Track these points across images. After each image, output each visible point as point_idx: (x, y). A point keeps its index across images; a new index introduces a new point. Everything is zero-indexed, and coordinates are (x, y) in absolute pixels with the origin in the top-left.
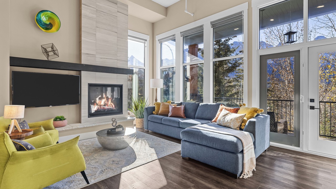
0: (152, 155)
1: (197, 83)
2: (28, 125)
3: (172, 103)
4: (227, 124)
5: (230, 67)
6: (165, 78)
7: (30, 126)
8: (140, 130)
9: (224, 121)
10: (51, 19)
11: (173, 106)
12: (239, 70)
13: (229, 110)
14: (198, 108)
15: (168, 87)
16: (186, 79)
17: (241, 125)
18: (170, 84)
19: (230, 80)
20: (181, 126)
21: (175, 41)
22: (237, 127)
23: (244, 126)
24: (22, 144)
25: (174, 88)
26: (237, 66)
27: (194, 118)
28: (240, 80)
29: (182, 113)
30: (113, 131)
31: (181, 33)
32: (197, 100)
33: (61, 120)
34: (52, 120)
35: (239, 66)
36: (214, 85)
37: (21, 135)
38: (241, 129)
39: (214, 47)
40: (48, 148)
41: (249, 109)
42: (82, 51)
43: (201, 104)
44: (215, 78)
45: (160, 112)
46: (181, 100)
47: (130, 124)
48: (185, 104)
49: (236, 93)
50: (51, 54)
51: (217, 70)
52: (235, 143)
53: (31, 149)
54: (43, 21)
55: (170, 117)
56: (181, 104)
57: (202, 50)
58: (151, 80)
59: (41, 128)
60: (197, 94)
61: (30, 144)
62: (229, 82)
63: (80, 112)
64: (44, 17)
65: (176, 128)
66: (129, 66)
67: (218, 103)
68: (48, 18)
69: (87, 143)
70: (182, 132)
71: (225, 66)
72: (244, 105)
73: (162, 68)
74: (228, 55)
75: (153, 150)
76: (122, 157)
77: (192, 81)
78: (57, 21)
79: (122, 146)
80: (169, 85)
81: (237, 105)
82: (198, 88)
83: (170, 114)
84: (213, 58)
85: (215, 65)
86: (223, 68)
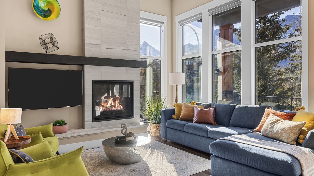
0: (172, 173)
1: (232, 76)
2: (25, 131)
3: (197, 104)
4: (276, 135)
5: (280, 53)
6: (188, 70)
7: (27, 131)
8: (156, 139)
9: (271, 131)
10: (50, 4)
11: (199, 109)
12: (294, 56)
13: (279, 115)
14: (234, 111)
15: (192, 81)
16: (216, 72)
17: (298, 138)
18: (195, 78)
19: (281, 71)
20: (210, 135)
21: (201, 22)
22: (292, 140)
23: (304, 139)
24: (20, 154)
25: (200, 83)
26: (291, 51)
27: (227, 125)
28: (297, 71)
29: (211, 118)
30: (122, 139)
31: (209, 10)
32: (232, 100)
33: (61, 125)
34: (51, 126)
35: (294, 51)
36: (257, 79)
37: (18, 144)
38: (298, 144)
39: (257, 25)
40: (48, 161)
41: (310, 114)
42: (86, 41)
43: (237, 106)
44: (259, 68)
45: (181, 116)
46: (210, 101)
47: (144, 131)
48: (216, 106)
49: (289, 90)
50: (50, 45)
51: (260, 58)
52: (290, 164)
53: (29, 161)
54: (41, 7)
55: (195, 123)
56: (209, 106)
57: (239, 31)
58: (170, 74)
59: (39, 135)
60: (232, 92)
61: (28, 155)
62: (279, 75)
63: (82, 115)
64: (42, 2)
65: (203, 137)
66: (142, 56)
67: (263, 104)
68: (46, 4)
69: (91, 153)
70: (212, 145)
71: (273, 52)
72: (303, 108)
73: (184, 58)
74: (277, 35)
75: (172, 167)
76: (133, 174)
77: (225, 74)
78: (56, 6)
79: (134, 159)
80: (193, 79)
81: (291, 107)
82: (233, 82)
83: (195, 120)
84: (255, 43)
85: (258, 51)
86: (271, 55)
